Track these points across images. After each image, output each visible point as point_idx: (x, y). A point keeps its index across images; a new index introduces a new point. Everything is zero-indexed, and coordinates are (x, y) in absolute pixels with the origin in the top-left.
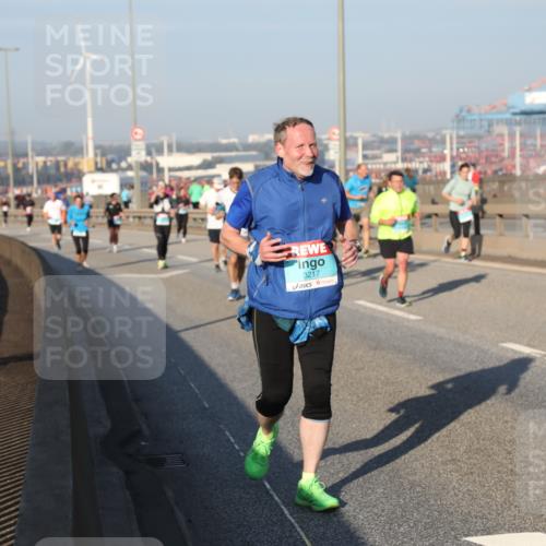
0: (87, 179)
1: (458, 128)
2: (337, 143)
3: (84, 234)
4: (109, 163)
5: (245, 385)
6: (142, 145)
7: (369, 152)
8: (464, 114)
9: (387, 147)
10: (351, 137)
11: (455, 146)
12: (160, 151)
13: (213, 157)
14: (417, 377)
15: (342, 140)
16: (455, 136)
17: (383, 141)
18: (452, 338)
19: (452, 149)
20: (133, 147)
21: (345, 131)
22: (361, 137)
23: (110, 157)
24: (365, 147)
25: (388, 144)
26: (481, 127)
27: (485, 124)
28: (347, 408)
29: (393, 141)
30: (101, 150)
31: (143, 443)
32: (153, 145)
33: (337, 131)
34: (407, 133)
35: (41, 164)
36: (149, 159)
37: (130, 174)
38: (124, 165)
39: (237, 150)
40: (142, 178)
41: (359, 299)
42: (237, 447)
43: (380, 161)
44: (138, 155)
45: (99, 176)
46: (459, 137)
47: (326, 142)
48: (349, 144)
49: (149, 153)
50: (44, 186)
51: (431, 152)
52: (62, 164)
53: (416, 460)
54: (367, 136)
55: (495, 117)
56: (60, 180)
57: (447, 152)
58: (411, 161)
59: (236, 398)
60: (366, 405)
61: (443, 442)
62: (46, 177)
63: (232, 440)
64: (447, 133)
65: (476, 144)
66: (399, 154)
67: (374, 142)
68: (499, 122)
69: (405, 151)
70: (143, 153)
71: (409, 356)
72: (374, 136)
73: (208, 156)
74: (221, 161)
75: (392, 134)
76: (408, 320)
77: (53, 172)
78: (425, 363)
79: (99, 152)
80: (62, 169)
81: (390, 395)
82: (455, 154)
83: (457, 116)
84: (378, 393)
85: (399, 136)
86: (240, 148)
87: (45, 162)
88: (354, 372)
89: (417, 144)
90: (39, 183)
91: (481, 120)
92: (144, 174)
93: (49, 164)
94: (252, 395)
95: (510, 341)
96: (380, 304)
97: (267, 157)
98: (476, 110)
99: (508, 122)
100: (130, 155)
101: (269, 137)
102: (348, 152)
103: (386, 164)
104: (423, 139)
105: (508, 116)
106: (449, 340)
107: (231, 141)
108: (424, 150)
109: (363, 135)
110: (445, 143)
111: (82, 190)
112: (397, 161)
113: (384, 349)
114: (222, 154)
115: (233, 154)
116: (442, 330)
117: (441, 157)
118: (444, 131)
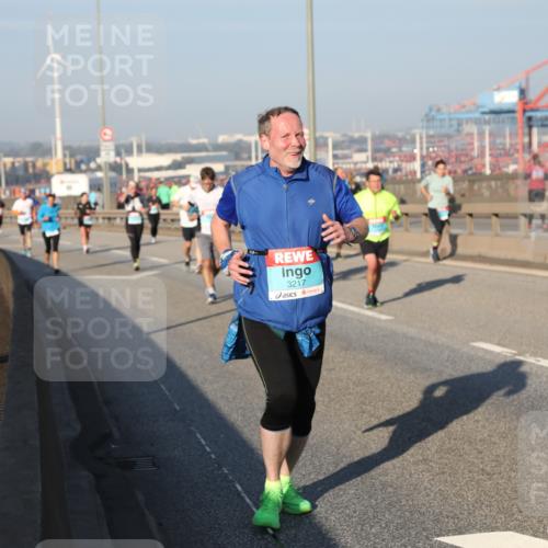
0: (55, 181)
1: (428, 128)
4: (78, 164)
5: (215, 386)
6: (111, 145)
7: (336, 152)
8: (433, 113)
9: (357, 146)
10: (322, 137)
11: (425, 145)
12: (129, 152)
13: (183, 158)
14: (388, 377)
15: (312, 140)
16: (424, 136)
17: (353, 141)
18: (423, 337)
19: (421, 149)
20: (102, 148)
21: (315, 131)
22: (331, 137)
23: (79, 157)
24: (335, 147)
25: (359, 144)
26: (451, 126)
27: (455, 123)
29: (363, 140)
30: (70, 150)
31: (113, 446)
32: (122, 145)
34: (377, 133)
35: (8, 166)
36: (118, 160)
37: (99, 174)
38: (93, 165)
39: (207, 150)
40: (111, 179)
42: (208, 449)
43: (350, 160)
44: (107, 156)
45: (69, 177)
46: (429, 137)
48: (319, 144)
49: (118, 154)
50: (13, 188)
51: (401, 151)
52: (30, 164)
54: (338, 137)
55: (465, 116)
56: (29, 181)
57: (417, 151)
58: (381, 160)
59: (206, 400)
60: (337, 406)
62: (14, 178)
63: (203, 442)
64: (417, 132)
65: (446, 143)
66: (369, 153)
67: (343, 142)
68: (468, 121)
69: (375, 151)
70: (113, 154)
71: (380, 356)
72: (345, 135)
73: (178, 157)
74: (191, 161)
75: (363, 134)
76: (379, 320)
77: (21, 173)
78: (396, 364)
79: (67, 153)
80: (31, 170)
81: (362, 395)
82: (425, 153)
83: (427, 115)
84: (349, 394)
85: (369, 135)
86: (210, 148)
87: (13, 164)
89: (387, 144)
90: (7, 184)
91: (450, 120)
92: (113, 174)
93: (17, 164)
94: (222, 397)
95: (481, 340)
96: (351, 304)
97: (238, 157)
98: (444, 110)
99: (477, 122)
100: (99, 155)
101: (239, 137)
102: (318, 153)
103: (356, 164)
104: (393, 138)
105: (477, 115)
106: (420, 340)
107: (201, 140)
108: (394, 150)
109: (333, 135)
110: (415, 142)
111: (50, 191)
112: (368, 161)
113: (355, 350)
114: (192, 154)
115: (203, 154)
116: (413, 330)
117: (411, 156)
118: (414, 131)
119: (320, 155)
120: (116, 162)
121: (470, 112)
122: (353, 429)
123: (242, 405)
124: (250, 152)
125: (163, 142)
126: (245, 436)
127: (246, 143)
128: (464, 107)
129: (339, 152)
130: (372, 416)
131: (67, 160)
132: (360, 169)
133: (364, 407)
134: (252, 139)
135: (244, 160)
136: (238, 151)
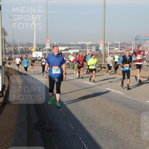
0: (33, 53)
1: (136, 41)
2: (102, 45)
3: (27, 66)
4: (40, 49)
5: (75, 110)
6: (49, 44)
9: (116, 46)
10: (106, 43)
14: (122, 110)
15: (104, 44)
17: (115, 44)
18: (133, 99)
19: (134, 47)
20: (46, 45)
21: (104, 42)
23: (40, 47)
25: (116, 45)
26: (142, 41)
28: (103, 118)
29: (118, 44)
31: (46, 126)
32: (52, 44)
33: (102, 42)
34: (122, 43)
35: (21, 49)
36: (50, 48)
38: (44, 49)
41: (107, 88)
42: (72, 128)
43: (114, 50)
45: (37, 52)
46: (136, 44)
48: (105, 45)
49: (51, 46)
50: (22, 55)
51: (128, 48)
52: (27, 49)
53: (122, 133)
54: (111, 43)
55: (146, 38)
56: (26, 53)
57: (133, 48)
58: (122, 50)
59: (72, 114)
60: (108, 117)
62: (22, 52)
63: (71, 126)
66: (119, 48)
67: (112, 45)
68: (147, 40)
69: (121, 47)
70: (49, 46)
71: (120, 104)
72: (113, 43)
73: (67, 48)
74: (70, 49)
76: (121, 94)
77: (24, 51)
78: (125, 106)
79: (37, 46)
80: (27, 50)
81: (115, 114)
83: (136, 38)
84: (112, 114)
85: (119, 43)
87: (22, 48)
88: (105, 108)
89: (124, 45)
90: (20, 54)
91: (142, 39)
92: (49, 52)
93: (23, 48)
94: (76, 113)
95: (148, 100)
96: (113, 89)
97: (83, 48)
98: (141, 36)
100: (45, 47)
101: (83, 43)
103: (116, 51)
104: (126, 44)
106: (132, 100)
107: (73, 43)
108: (126, 47)
109: (109, 43)
110: (132, 45)
111: (32, 56)
112: (119, 50)
113: (113, 102)
114: (71, 47)
115: (74, 47)
116: (130, 97)
117: (131, 49)
118: (132, 42)
119: (106, 48)
120: (50, 49)
121: (148, 37)
122: (112, 123)
123: (82, 116)
124: (87, 47)
125: (63, 43)
126: (82, 124)
127: (85, 44)
128: (146, 36)
129: (111, 47)
131: (37, 48)
133: (116, 118)
134: (87, 43)
135: (85, 49)
136: (83, 46)
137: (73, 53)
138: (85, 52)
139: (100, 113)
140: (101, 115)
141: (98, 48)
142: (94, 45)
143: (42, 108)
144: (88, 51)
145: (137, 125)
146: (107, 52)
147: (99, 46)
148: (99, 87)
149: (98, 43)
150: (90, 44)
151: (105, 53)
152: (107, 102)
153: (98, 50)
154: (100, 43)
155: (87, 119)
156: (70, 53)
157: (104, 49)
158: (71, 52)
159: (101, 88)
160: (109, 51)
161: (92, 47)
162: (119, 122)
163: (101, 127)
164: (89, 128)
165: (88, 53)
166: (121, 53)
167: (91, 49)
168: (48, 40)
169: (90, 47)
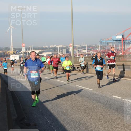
0: (11, 56)
1: (100, 44)
2: (72, 47)
4: (17, 52)
6: (24, 48)
7: (78, 50)
8: (102, 41)
9: (83, 48)
10: (75, 46)
11: (100, 48)
12: (29, 49)
13: (42, 51)
14: (91, 104)
15: (73, 47)
17: (82, 47)
20: (22, 48)
21: (73, 45)
22: (77, 46)
23: (17, 51)
25: (84, 48)
26: (106, 44)
27: (107, 43)
29: (85, 47)
30: (15, 49)
31: (25, 121)
32: (27, 48)
33: (71, 45)
34: (88, 45)
36: (26, 51)
37: (22, 55)
38: (20, 53)
39: (48, 49)
41: (77, 85)
42: (48, 121)
43: (82, 52)
44: (24, 50)
45: (14, 55)
46: (101, 46)
47: (69, 47)
48: (74, 48)
49: (26, 50)
50: (1, 58)
51: (94, 50)
52: (5, 52)
54: (79, 46)
55: (109, 41)
56: (5, 56)
57: (98, 50)
58: (89, 52)
60: (79, 111)
61: (98, 120)
62: (1, 56)
64: (98, 45)
65: (105, 48)
66: (86, 50)
67: (80, 47)
68: (110, 42)
69: (88, 49)
71: (89, 99)
72: (81, 46)
73: (41, 51)
74: (44, 52)
75: (85, 45)
76: (89, 90)
77: (3, 54)
79: (14, 50)
80: (5, 54)
82: (100, 50)
83: (100, 41)
84: (82, 108)
85: (86, 46)
88: (76, 103)
89: (91, 48)
91: (106, 42)
92: (25, 55)
93: (2, 52)
94: (52, 108)
95: (114, 95)
96: (82, 86)
97: (55, 51)
98: (104, 40)
99: (112, 43)
100: (22, 50)
101: (55, 46)
102: (74, 50)
103: (83, 52)
104: (92, 47)
105: (112, 41)
106: (99, 95)
107: (46, 47)
108: (92, 49)
109: (78, 46)
110: (97, 47)
111: (10, 59)
112: (86, 52)
113: (83, 97)
114: (44, 50)
115: (47, 50)
116: (97, 92)
117: (96, 51)
118: (97, 45)
119: (75, 50)
120: (26, 52)
121: (110, 40)
122: (83, 116)
123: (56, 110)
124: (58, 50)
125: (37, 47)
126: (57, 118)
127: (57, 47)
128: (109, 39)
130: (88, 113)
131: (14, 51)
132: (84, 54)
133: (86, 111)
134: (58, 46)
135: (56, 51)
136: (55, 49)
137: (47, 55)
138: (57, 54)
139: (72, 107)
140: (73, 109)
141: (68, 50)
142: (65, 48)
143: (21, 105)
144: (60, 53)
145: (105, 117)
146: (76, 54)
147: (69, 49)
148: (70, 85)
149: (68, 46)
150: (61, 47)
151: (74, 54)
152: (78, 98)
153: (68, 52)
154: (69, 46)
155: (60, 113)
156: (43, 55)
157: (74, 51)
158: (45, 54)
159: (72, 86)
160: (78, 53)
161: (62, 49)
162: (89, 115)
163: (73, 120)
164: (63, 121)
165: (60, 55)
166: (88, 54)
167: (62, 51)
168: (24, 45)
169: (61, 50)
